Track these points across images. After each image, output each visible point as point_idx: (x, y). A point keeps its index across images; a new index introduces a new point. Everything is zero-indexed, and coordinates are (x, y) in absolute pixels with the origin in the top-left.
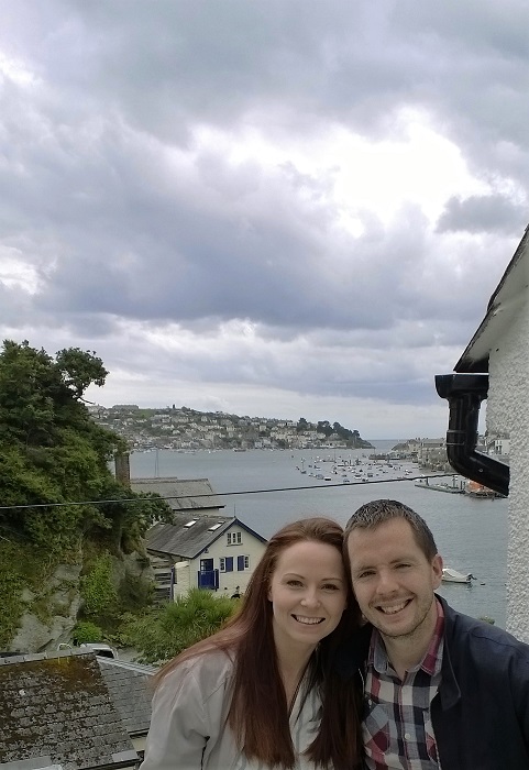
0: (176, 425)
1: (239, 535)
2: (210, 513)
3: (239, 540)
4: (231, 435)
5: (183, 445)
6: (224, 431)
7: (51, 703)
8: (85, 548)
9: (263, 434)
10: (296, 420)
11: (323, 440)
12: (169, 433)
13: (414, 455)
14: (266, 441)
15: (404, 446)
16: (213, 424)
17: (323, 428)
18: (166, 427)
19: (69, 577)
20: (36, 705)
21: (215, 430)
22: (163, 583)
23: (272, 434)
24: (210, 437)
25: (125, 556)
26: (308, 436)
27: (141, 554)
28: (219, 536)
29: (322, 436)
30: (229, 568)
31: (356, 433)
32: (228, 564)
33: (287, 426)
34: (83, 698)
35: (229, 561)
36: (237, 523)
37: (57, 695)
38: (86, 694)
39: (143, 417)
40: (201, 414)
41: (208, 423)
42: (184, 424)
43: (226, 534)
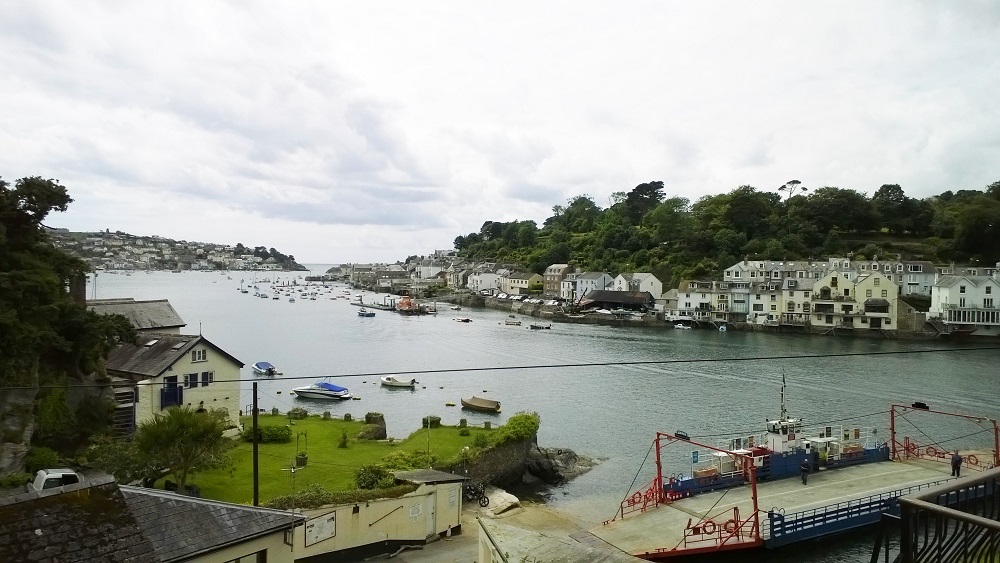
0: (109, 247)
1: (204, 352)
2: (173, 332)
3: (204, 358)
4: (167, 257)
5: (117, 266)
6: (159, 254)
7: (73, 540)
8: (41, 370)
9: (200, 257)
10: (233, 245)
11: (260, 263)
12: (102, 254)
13: (346, 277)
14: (203, 263)
15: (337, 270)
16: (149, 247)
17: (260, 252)
18: (99, 249)
19: (21, 401)
20: (56, 544)
21: (150, 252)
22: (123, 403)
23: (209, 257)
24: (145, 259)
25: (83, 376)
26: (245, 259)
27: (101, 374)
28: (184, 354)
29: (259, 259)
30: (194, 385)
31: (291, 257)
32: (192, 381)
33: (224, 250)
34: (109, 531)
35: (194, 377)
36: (203, 341)
37: (79, 531)
38: (112, 526)
39: (73, 240)
40: (136, 238)
41: (144, 246)
42: (117, 246)
43: (191, 352)
